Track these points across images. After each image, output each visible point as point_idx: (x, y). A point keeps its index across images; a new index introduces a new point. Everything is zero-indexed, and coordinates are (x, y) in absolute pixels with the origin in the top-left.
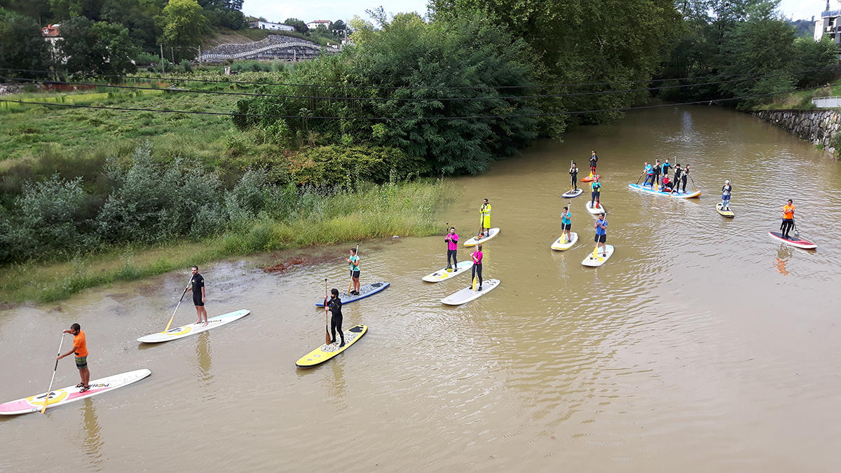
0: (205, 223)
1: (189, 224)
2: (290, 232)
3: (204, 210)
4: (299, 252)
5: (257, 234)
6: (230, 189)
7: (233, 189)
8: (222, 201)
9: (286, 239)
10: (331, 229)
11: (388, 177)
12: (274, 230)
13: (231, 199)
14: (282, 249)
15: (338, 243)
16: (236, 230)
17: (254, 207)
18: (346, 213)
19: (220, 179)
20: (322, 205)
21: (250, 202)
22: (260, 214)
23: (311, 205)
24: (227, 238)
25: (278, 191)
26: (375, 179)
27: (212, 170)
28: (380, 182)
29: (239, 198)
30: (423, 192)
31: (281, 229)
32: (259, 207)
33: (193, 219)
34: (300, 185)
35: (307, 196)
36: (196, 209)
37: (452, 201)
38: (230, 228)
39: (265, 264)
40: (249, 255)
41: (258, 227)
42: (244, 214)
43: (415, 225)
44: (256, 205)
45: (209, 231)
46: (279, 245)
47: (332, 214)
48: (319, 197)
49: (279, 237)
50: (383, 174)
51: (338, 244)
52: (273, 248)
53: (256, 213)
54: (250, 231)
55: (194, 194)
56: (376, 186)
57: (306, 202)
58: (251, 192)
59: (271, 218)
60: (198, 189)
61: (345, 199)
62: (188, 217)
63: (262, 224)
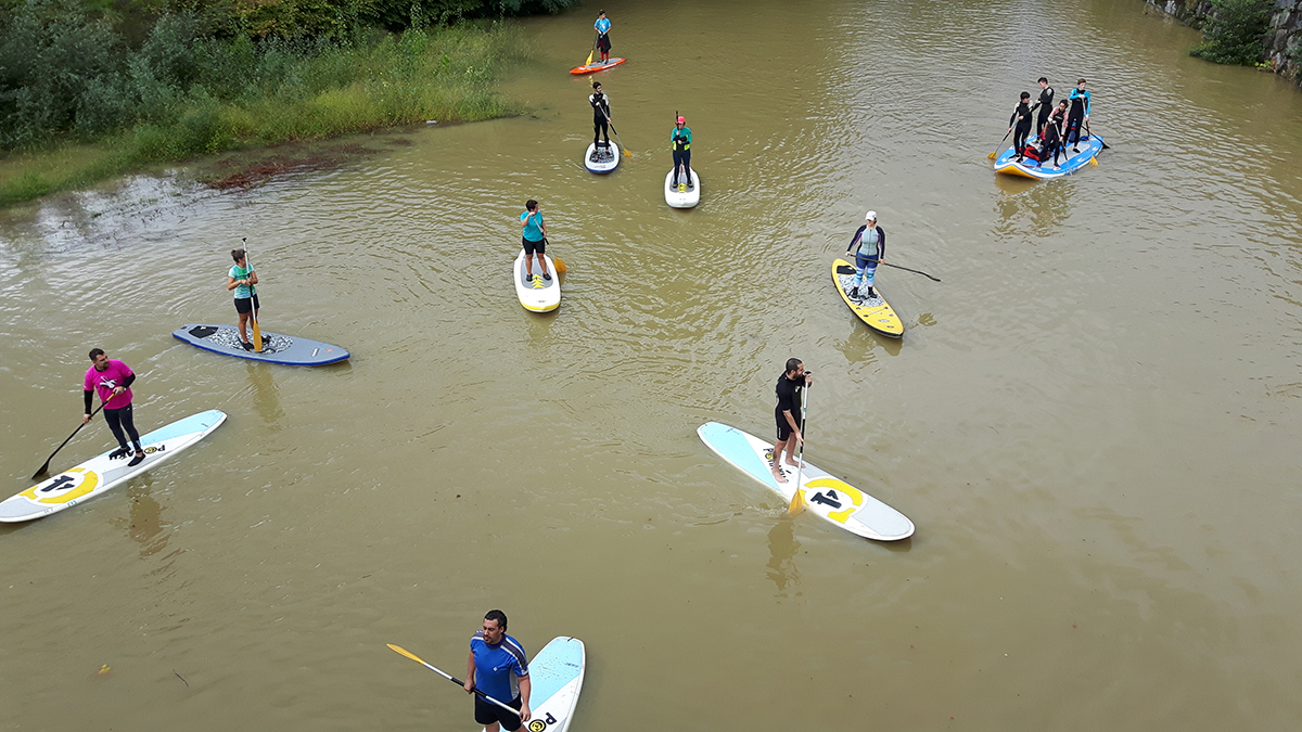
0: (100, 109)
1: (72, 112)
2: (248, 119)
3: (94, 86)
4: (269, 153)
5: (191, 125)
6: (136, 47)
7: (140, 47)
8: (123, 69)
9: (243, 131)
10: (318, 112)
11: (408, 20)
12: (222, 117)
13: (139, 65)
14: (237, 149)
15: (334, 135)
16: (156, 119)
17: (181, 78)
18: (342, 84)
19: (116, 29)
20: (298, 70)
21: (174, 68)
22: (195, 89)
23: (281, 73)
24: (142, 134)
25: (219, 48)
26: (386, 23)
27: (97, 14)
28: (397, 29)
29: (153, 63)
30: (472, 45)
31: (232, 114)
32: (191, 78)
33: (76, 102)
34: (256, 38)
35: (272, 57)
36: (80, 88)
37: (521, 59)
38: (144, 117)
39: (212, 175)
40: (181, 161)
41: (191, 113)
42: (165, 92)
43: (461, 103)
44: (184, 74)
45: (108, 123)
46: (232, 142)
47: (318, 85)
48: (293, 57)
49: (230, 129)
50: (400, 14)
51: (333, 137)
52: (223, 148)
53: (186, 90)
54: (180, 119)
55: (73, 59)
56: (390, 37)
57: (270, 67)
58: (173, 53)
59: (212, 96)
60: (79, 49)
61: (338, 59)
62: (67, 100)
63: (198, 106)
